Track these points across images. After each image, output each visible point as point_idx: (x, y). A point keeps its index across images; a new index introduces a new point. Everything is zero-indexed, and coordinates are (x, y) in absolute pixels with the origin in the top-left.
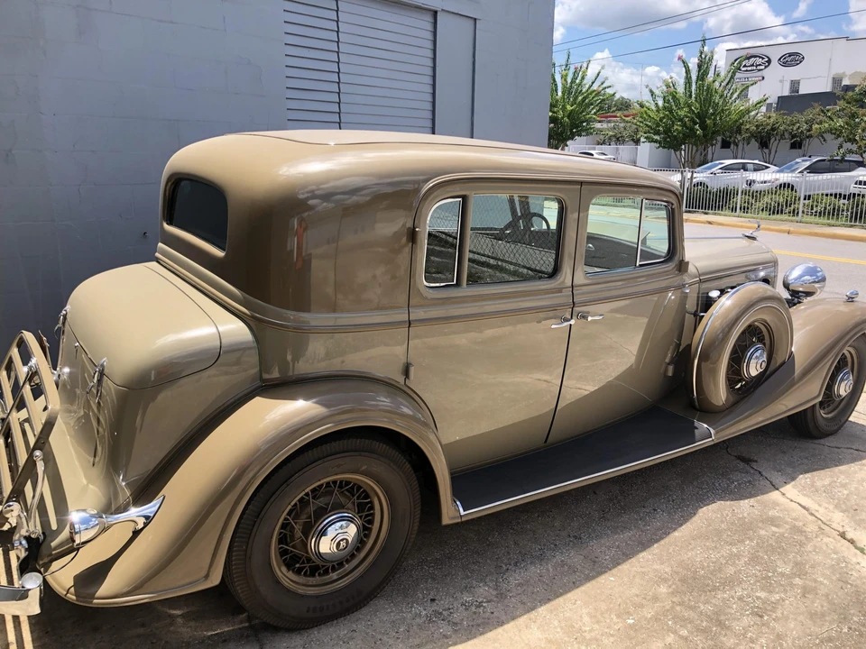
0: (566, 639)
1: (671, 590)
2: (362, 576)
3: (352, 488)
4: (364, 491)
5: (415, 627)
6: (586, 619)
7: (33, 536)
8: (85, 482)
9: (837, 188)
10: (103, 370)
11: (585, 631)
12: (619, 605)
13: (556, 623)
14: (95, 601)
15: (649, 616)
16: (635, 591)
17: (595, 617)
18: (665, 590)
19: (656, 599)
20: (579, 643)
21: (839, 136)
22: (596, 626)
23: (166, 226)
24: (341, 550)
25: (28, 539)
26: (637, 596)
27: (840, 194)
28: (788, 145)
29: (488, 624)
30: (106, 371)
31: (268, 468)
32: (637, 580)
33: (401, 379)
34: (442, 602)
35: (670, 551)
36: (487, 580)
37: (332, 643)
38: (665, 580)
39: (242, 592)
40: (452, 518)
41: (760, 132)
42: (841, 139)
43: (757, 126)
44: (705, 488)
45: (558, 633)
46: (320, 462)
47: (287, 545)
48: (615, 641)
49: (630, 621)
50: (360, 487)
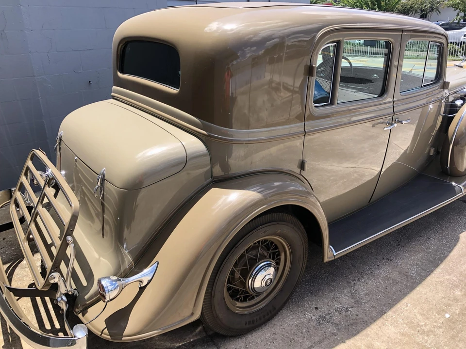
0: (412, 332)
1: (463, 293)
2: (275, 298)
3: (268, 244)
4: (275, 245)
5: (312, 328)
6: (419, 317)
7: (70, 293)
8: (97, 256)
9: (454, 39)
10: (104, 176)
11: (422, 326)
12: (436, 305)
13: (401, 320)
14: (123, 338)
15: (457, 312)
16: (441, 295)
17: (424, 315)
18: (459, 293)
19: (456, 300)
20: (421, 334)
21: (457, 9)
22: (427, 321)
23: (120, 74)
24: (268, 286)
25: (67, 295)
26: (444, 298)
27: (456, 43)
28: (419, 16)
29: (357, 323)
30: (105, 178)
31: (227, 241)
32: (439, 287)
33: (297, 170)
34: (323, 309)
35: (451, 265)
36: (345, 292)
37: (263, 343)
38: (457, 286)
39: (208, 319)
40: (330, 258)
41: (404, 10)
42: (458, 10)
43: (402, 6)
44: (453, 222)
45: (405, 328)
46: (254, 231)
47: (232, 284)
48: (444, 331)
49: (447, 316)
50: (272, 243)
